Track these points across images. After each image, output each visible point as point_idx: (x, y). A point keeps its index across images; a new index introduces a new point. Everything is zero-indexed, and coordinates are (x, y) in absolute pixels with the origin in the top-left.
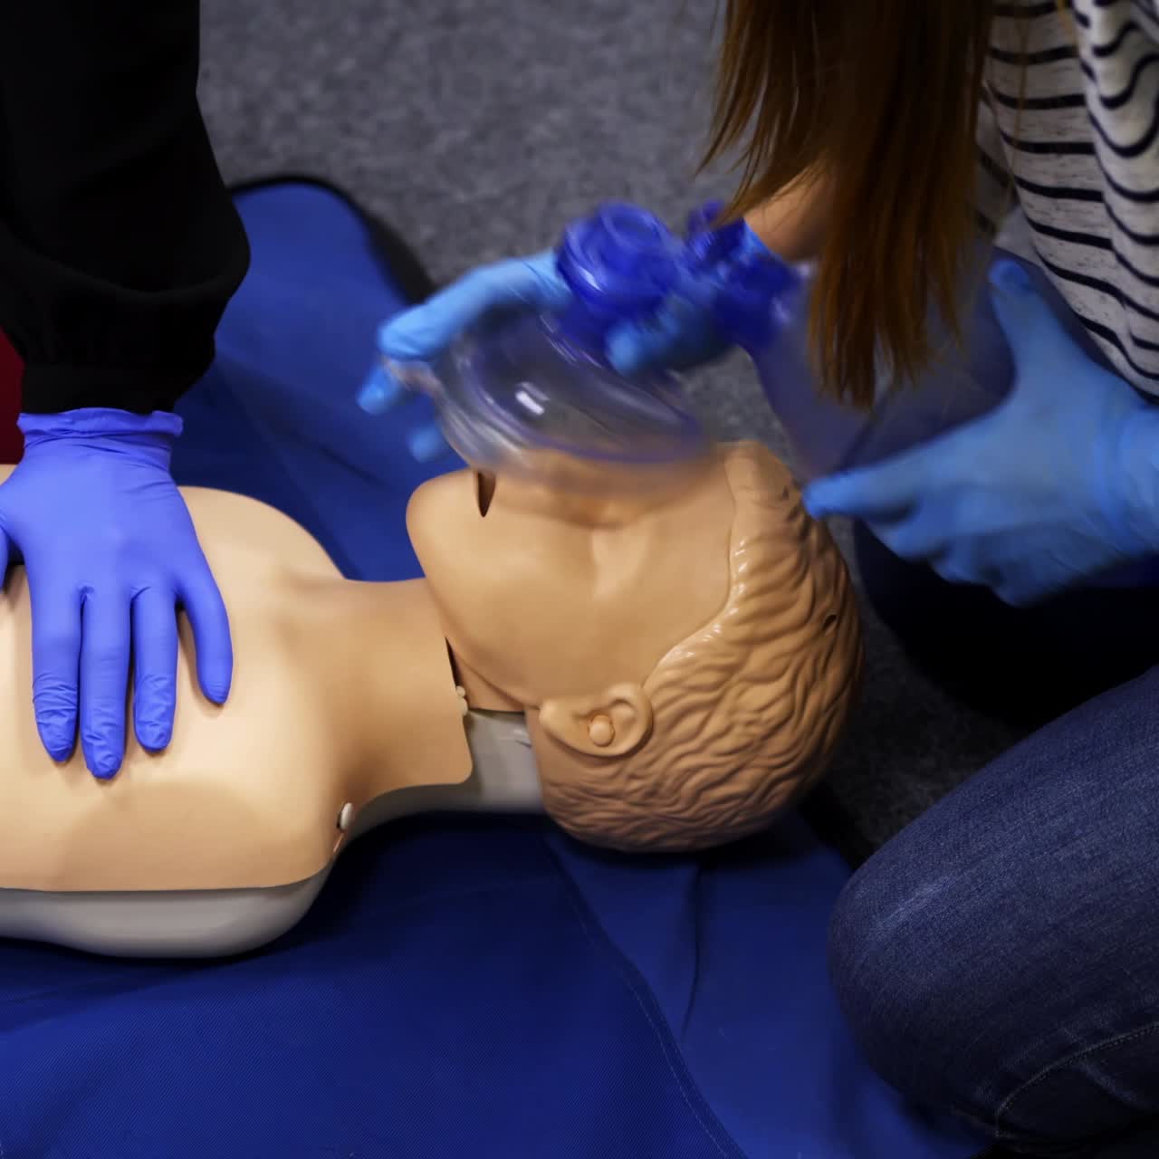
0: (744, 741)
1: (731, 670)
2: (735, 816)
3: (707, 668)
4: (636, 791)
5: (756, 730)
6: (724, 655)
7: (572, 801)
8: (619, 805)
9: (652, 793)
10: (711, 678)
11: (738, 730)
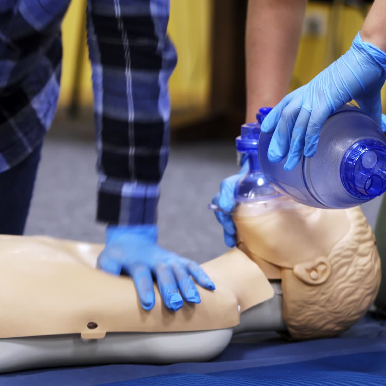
0: (359, 277)
1: (355, 250)
2: (352, 311)
3: (348, 249)
4: (323, 300)
5: (363, 273)
6: (353, 245)
7: (299, 308)
8: (316, 307)
9: (328, 301)
10: (349, 253)
11: (357, 273)
